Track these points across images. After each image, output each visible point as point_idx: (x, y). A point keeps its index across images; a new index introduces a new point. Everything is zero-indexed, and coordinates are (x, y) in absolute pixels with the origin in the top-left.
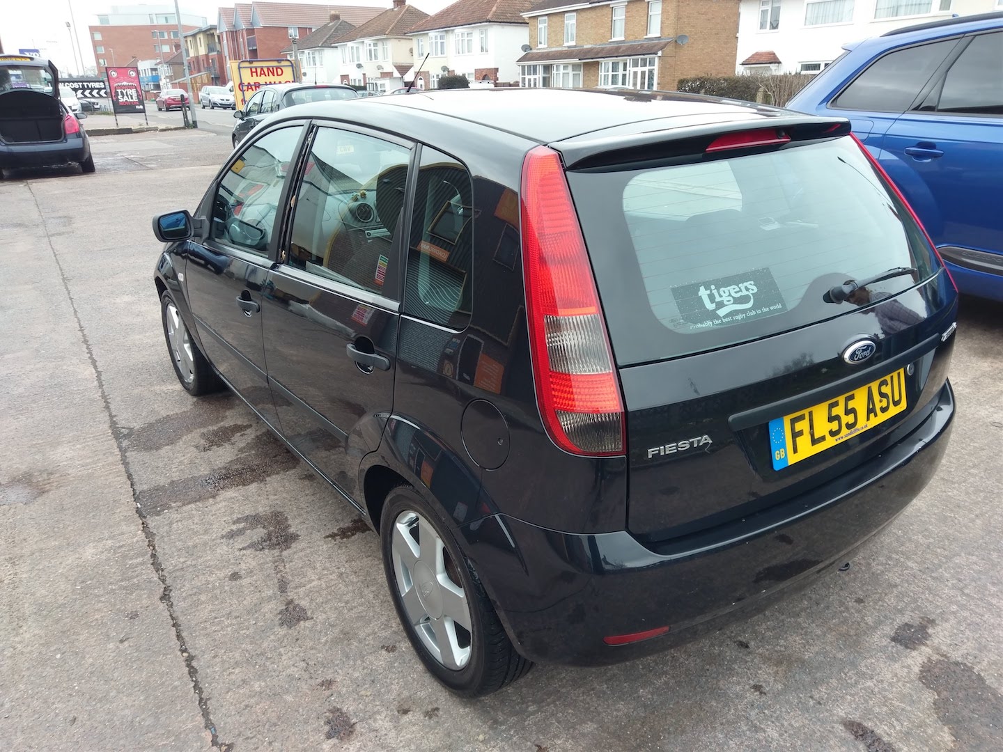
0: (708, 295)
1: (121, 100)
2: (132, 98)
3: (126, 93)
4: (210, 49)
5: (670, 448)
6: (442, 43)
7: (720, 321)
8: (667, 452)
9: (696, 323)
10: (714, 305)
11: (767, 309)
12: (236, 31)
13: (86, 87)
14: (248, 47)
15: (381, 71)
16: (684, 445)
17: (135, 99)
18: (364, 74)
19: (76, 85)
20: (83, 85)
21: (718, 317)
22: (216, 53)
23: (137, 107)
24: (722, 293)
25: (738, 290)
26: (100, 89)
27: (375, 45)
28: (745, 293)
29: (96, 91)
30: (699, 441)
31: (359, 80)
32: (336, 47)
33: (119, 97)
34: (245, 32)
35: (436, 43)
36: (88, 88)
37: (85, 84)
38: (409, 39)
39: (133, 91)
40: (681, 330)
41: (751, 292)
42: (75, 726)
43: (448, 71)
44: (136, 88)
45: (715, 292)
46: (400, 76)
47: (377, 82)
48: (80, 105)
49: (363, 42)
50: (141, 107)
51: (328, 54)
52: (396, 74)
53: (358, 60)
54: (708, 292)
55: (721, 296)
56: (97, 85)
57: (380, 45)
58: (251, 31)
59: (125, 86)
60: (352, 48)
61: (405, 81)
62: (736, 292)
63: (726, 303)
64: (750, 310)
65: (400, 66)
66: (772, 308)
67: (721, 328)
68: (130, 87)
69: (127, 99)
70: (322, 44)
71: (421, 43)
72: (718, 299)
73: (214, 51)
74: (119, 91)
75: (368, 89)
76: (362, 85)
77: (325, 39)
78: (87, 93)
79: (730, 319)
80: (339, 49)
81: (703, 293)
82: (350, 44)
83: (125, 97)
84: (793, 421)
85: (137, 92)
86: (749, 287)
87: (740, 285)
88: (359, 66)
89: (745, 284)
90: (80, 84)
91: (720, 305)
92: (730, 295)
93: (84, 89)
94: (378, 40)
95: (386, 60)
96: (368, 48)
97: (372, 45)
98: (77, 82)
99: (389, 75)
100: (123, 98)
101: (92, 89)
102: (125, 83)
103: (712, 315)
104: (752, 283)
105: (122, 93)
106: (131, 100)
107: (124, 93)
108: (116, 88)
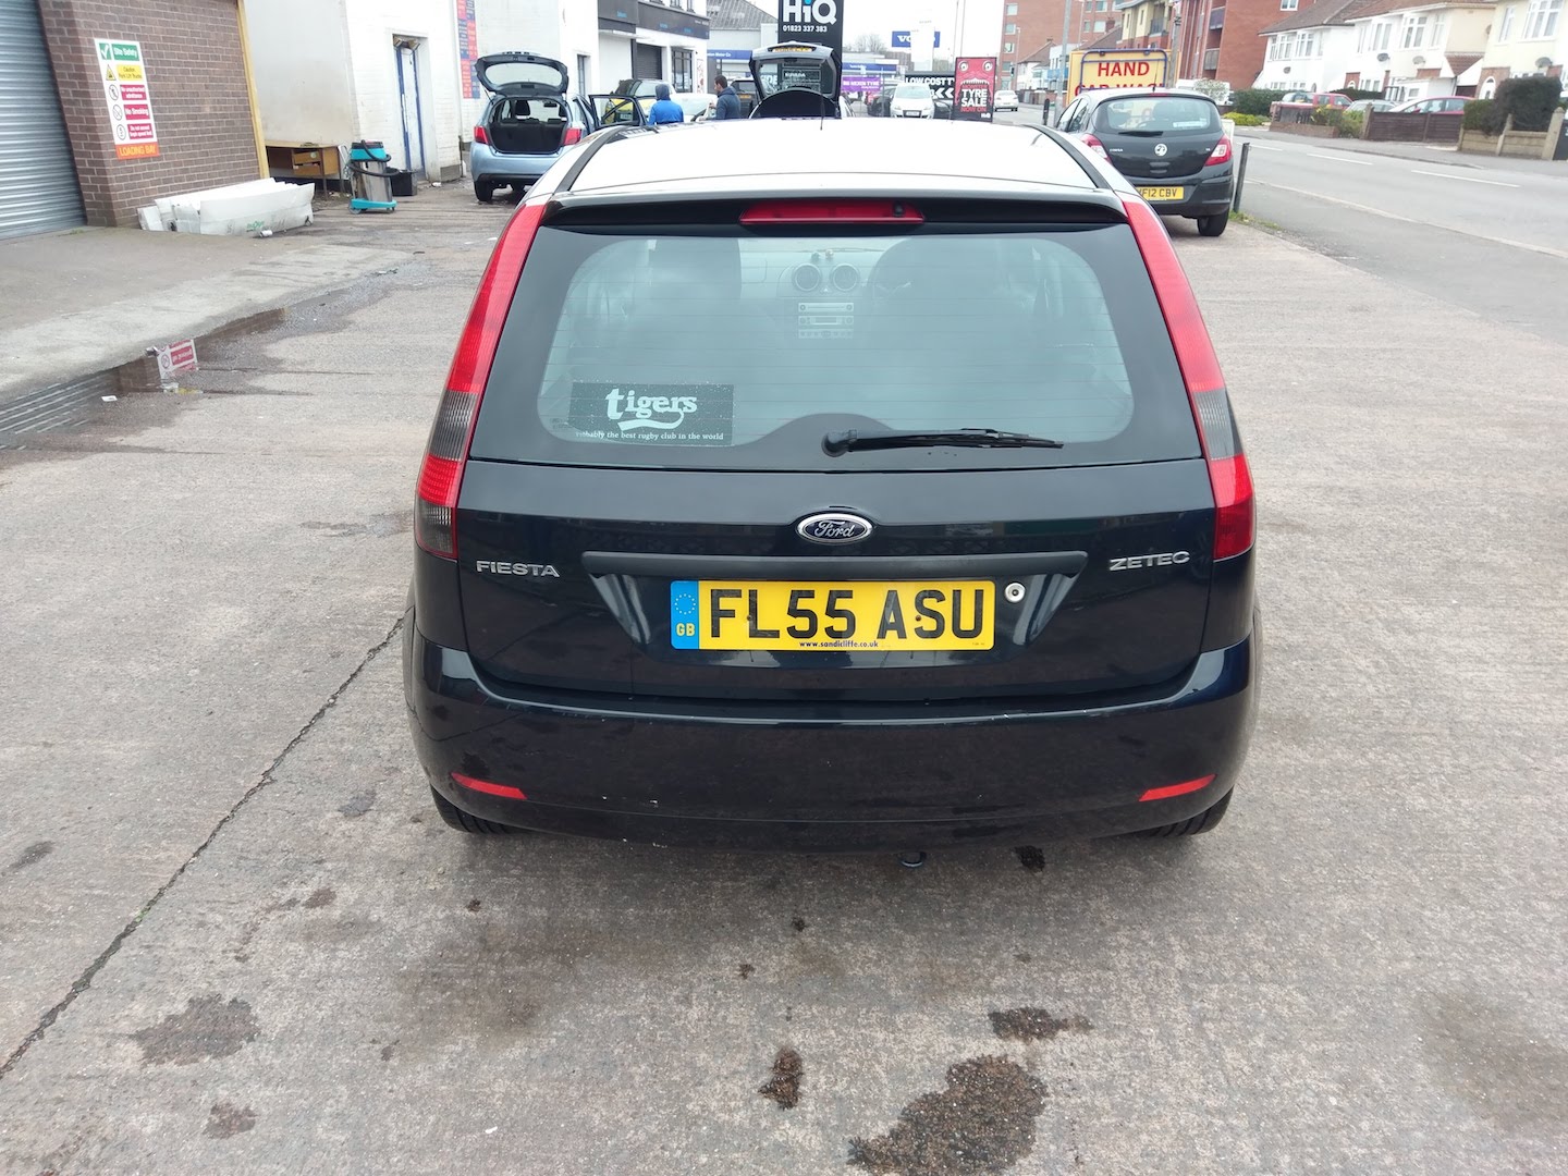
0: (619, 401)
1: (965, 103)
2: (979, 103)
3: (974, 94)
4: (1154, 27)
5: (501, 568)
6: (1553, 15)
7: (616, 435)
8: (500, 571)
9: (584, 430)
10: (620, 414)
11: (698, 437)
15: (1420, 66)
16: (521, 569)
17: (983, 104)
18: (1388, 72)
19: (938, 81)
20: (946, 81)
21: (618, 430)
22: (1159, 34)
23: (983, 115)
24: (640, 402)
25: (668, 403)
27: (1422, 20)
28: (675, 408)
30: (540, 571)
31: (1376, 82)
32: (1353, 25)
33: (963, 101)
35: (1541, 15)
38: (1490, 8)
39: (984, 91)
40: (560, 435)
41: (685, 409)
42: (209, 718)
43: (1550, 67)
44: (988, 87)
45: (631, 400)
46: (1453, 76)
47: (1405, 86)
49: (1401, 16)
50: (989, 116)
51: (1336, 34)
52: (1447, 72)
53: (1385, 46)
54: (622, 397)
55: (636, 406)
57: (1431, 19)
59: (974, 84)
60: (1379, 25)
61: (1460, 84)
62: (661, 406)
63: (638, 415)
64: (669, 431)
65: (1458, 58)
66: (705, 437)
67: (614, 444)
68: (980, 86)
69: (973, 104)
70: (1331, 20)
71: (1510, 16)
72: (630, 408)
73: (1158, 32)
74: (965, 91)
75: (1387, 98)
76: (1380, 90)
77: (1337, 12)
79: (632, 436)
80: (1357, 28)
81: (614, 397)
82: (1376, 20)
83: (971, 100)
84: (716, 595)
85: (988, 93)
86: (687, 403)
87: (673, 399)
88: (1383, 57)
89: (682, 399)
90: (944, 79)
91: (631, 416)
92: (651, 407)
94: (1430, 11)
95: (1435, 47)
96: (1408, 25)
97: (1416, 21)
98: (940, 76)
99: (1433, 73)
100: (968, 100)
102: (975, 80)
103: (612, 426)
104: (694, 399)
105: (968, 94)
106: (977, 105)
107: (972, 93)
108: (961, 88)
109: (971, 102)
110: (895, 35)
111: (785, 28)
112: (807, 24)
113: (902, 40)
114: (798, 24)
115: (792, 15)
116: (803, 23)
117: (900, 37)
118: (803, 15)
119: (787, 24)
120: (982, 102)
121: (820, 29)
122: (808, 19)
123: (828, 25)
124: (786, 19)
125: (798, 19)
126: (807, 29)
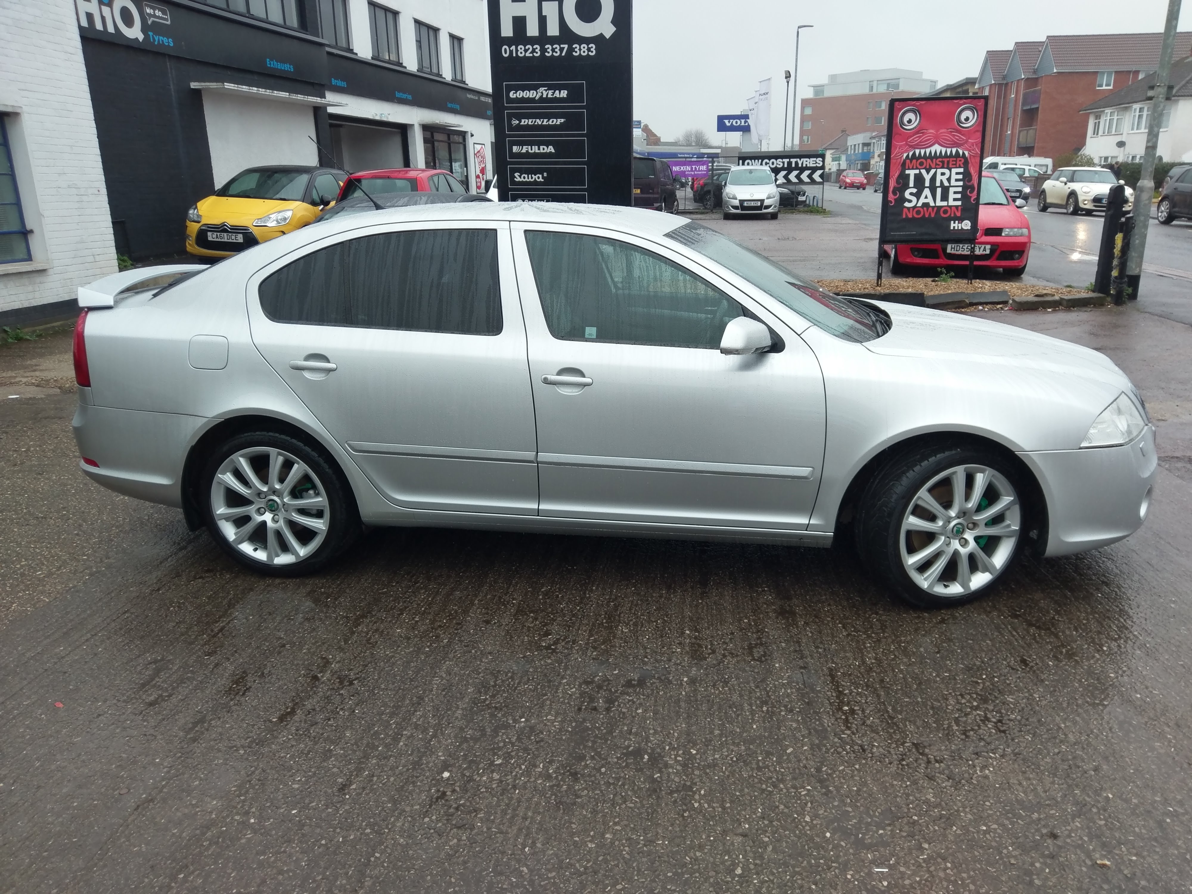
1: (912, 202)
2: (945, 197)
3: (933, 179)
12: (1007, 84)
13: (793, 165)
14: (1023, 105)
17: (954, 200)
19: (779, 163)
20: (790, 163)
23: (954, 225)
26: (814, 170)
29: (807, 172)
33: (907, 195)
34: (1022, 83)
36: (797, 168)
37: (793, 161)
39: (956, 173)
44: (966, 163)
48: (777, 198)
50: (966, 225)
56: (810, 162)
58: (1032, 82)
59: (933, 157)
68: (946, 162)
69: (930, 200)
74: (912, 172)
78: (792, 177)
83: (927, 192)
85: (966, 176)
90: (786, 161)
93: (790, 169)
98: (782, 157)
100: (918, 195)
101: (802, 170)
102: (936, 149)
105: (919, 179)
106: (939, 203)
107: (927, 177)
108: (904, 166)
109: (926, 196)
110: (721, 119)
111: (505, 51)
112: (553, 40)
113: (728, 124)
114: (532, 41)
115: (519, 23)
116: (543, 39)
117: (726, 121)
118: (542, 21)
119: (509, 41)
120: (952, 196)
121: (581, 50)
122: (553, 30)
123: (599, 40)
124: (507, 30)
125: (533, 30)
126: (554, 51)
